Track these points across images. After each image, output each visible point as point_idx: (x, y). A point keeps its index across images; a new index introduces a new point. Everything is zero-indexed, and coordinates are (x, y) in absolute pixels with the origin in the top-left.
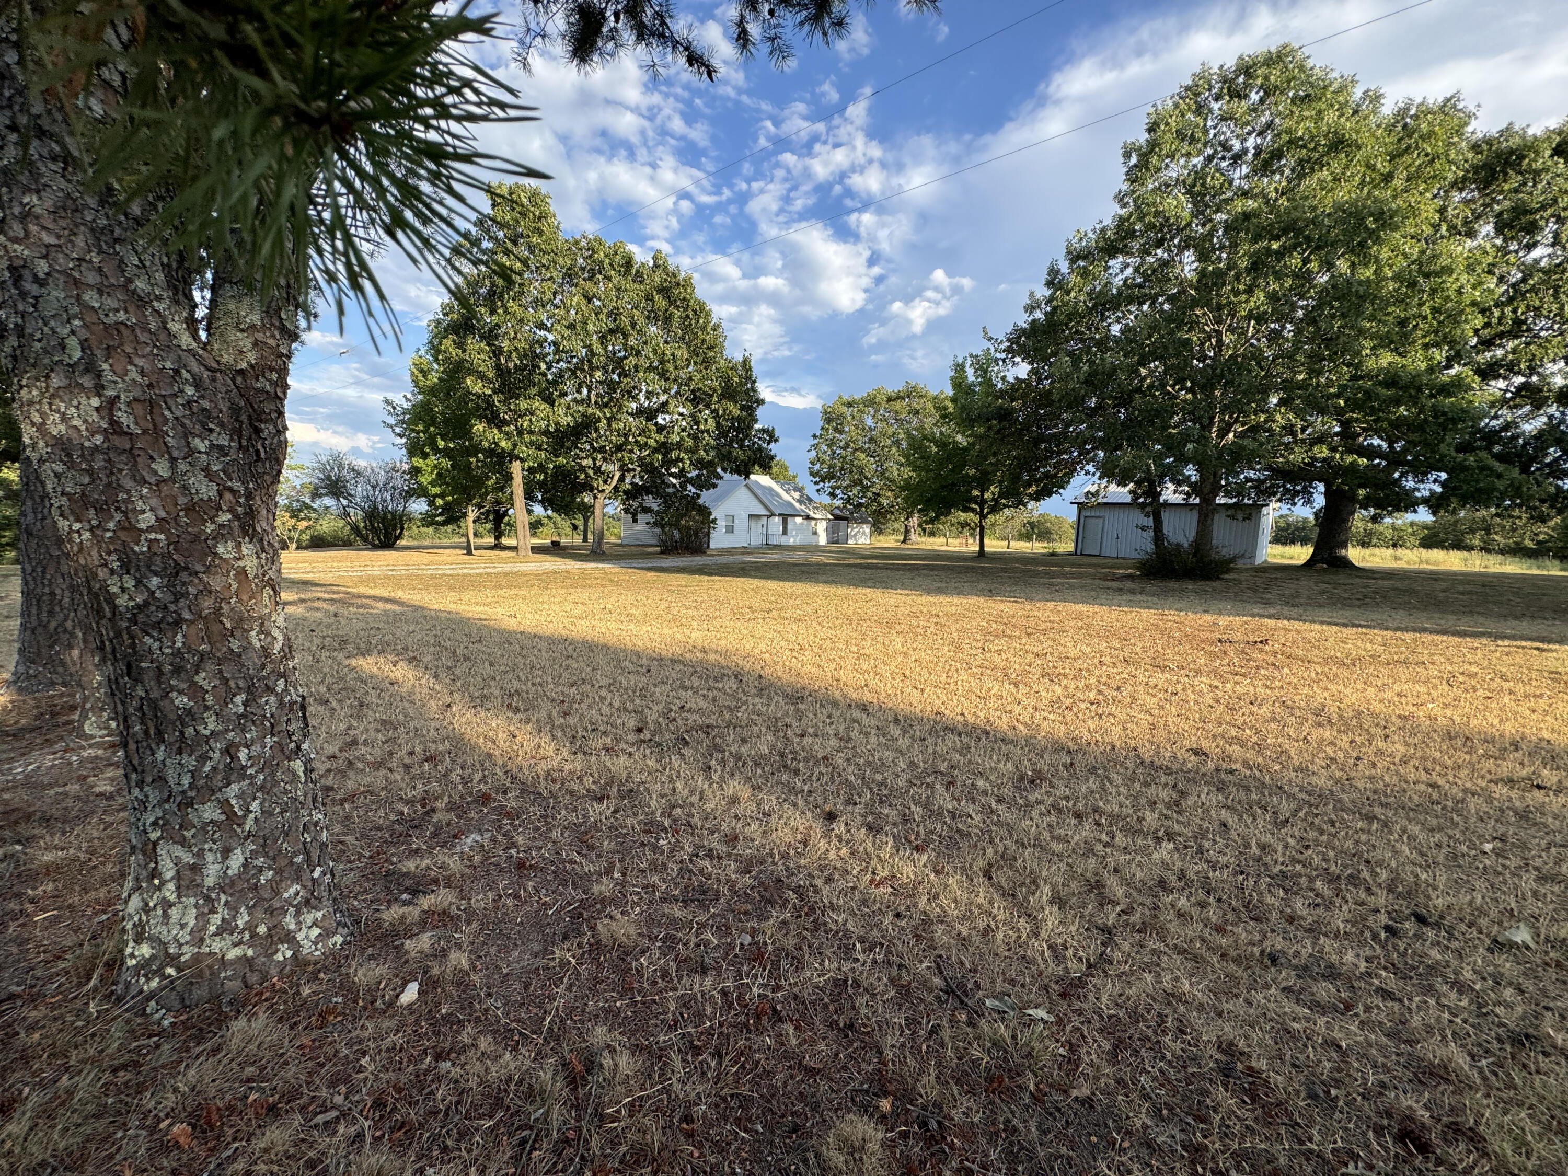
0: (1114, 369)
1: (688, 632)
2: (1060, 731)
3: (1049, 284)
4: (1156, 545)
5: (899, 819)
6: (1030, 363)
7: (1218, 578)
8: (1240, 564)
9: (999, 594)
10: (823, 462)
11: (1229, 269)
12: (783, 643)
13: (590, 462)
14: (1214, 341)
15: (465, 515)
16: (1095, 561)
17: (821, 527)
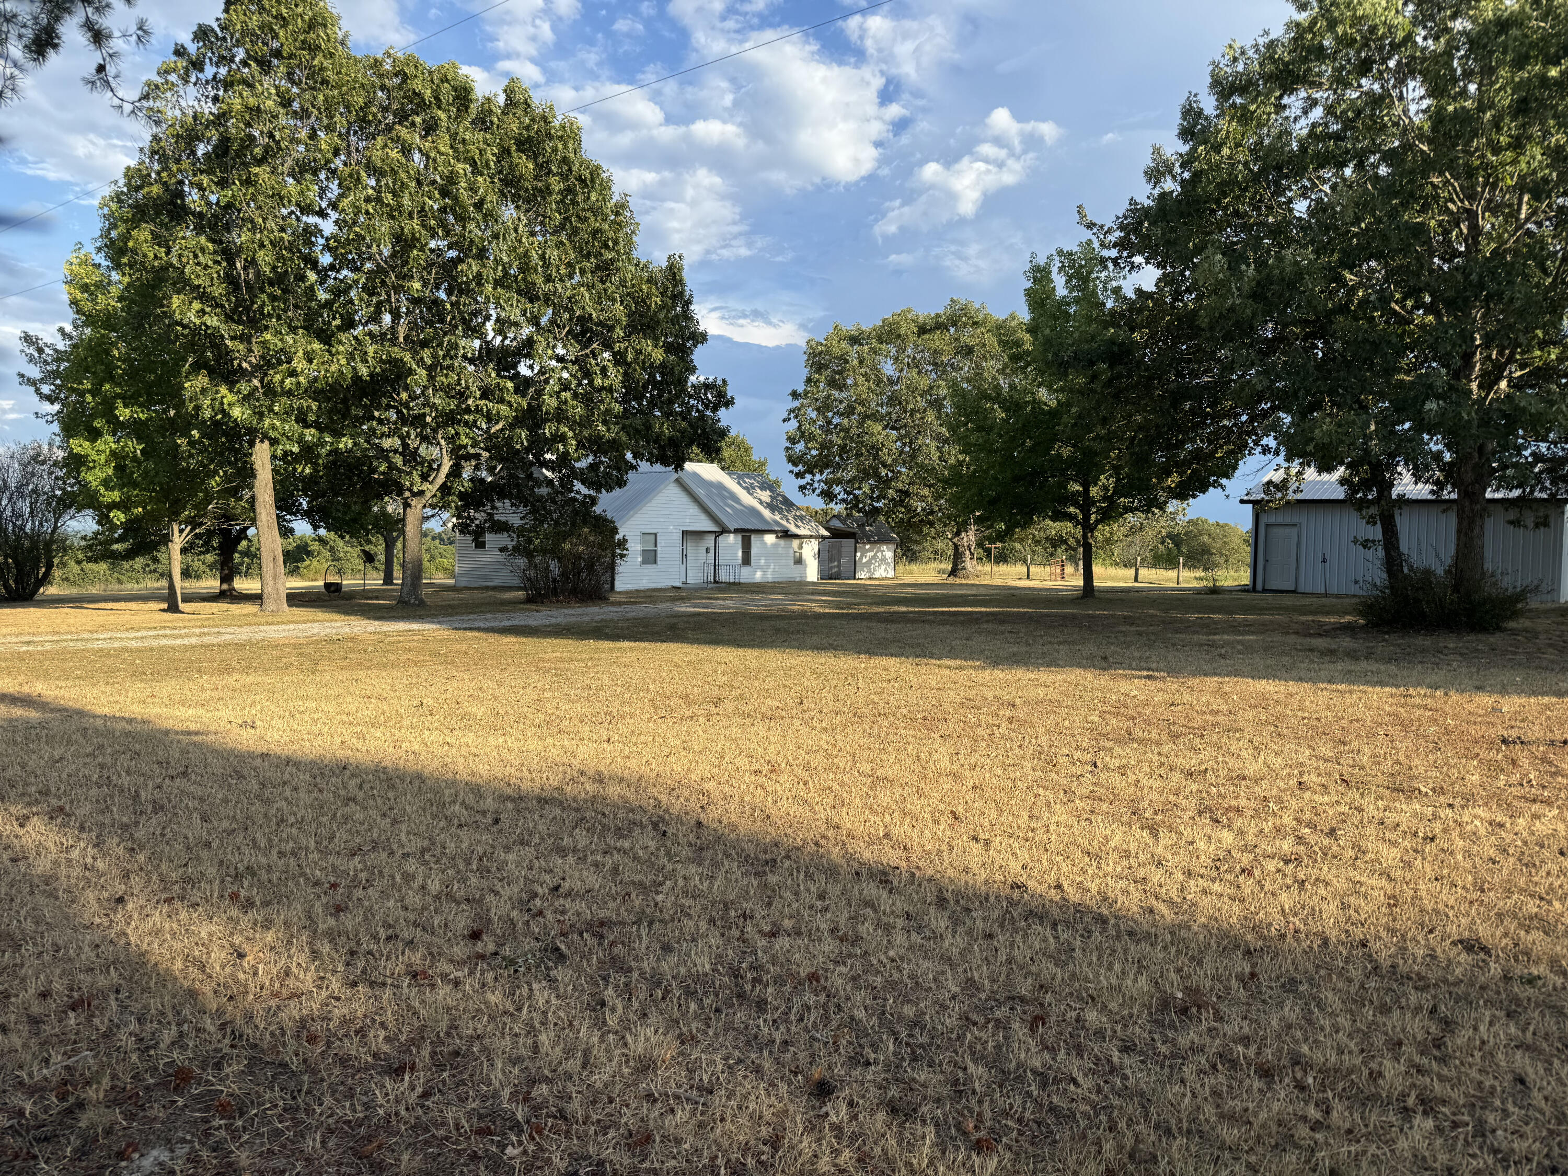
0: (1300, 273)
1: (570, 744)
2: (1232, 913)
3: (1186, 133)
4: (1390, 572)
5: (946, 1091)
6: (1158, 266)
7: (1499, 629)
8: (1534, 603)
9: (1120, 665)
10: (811, 437)
11: (1481, 109)
12: (741, 761)
13: (396, 442)
14: (1464, 227)
15: (166, 540)
16: (1288, 600)
17: (810, 550)
